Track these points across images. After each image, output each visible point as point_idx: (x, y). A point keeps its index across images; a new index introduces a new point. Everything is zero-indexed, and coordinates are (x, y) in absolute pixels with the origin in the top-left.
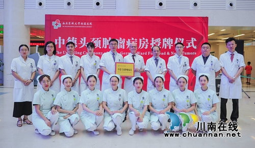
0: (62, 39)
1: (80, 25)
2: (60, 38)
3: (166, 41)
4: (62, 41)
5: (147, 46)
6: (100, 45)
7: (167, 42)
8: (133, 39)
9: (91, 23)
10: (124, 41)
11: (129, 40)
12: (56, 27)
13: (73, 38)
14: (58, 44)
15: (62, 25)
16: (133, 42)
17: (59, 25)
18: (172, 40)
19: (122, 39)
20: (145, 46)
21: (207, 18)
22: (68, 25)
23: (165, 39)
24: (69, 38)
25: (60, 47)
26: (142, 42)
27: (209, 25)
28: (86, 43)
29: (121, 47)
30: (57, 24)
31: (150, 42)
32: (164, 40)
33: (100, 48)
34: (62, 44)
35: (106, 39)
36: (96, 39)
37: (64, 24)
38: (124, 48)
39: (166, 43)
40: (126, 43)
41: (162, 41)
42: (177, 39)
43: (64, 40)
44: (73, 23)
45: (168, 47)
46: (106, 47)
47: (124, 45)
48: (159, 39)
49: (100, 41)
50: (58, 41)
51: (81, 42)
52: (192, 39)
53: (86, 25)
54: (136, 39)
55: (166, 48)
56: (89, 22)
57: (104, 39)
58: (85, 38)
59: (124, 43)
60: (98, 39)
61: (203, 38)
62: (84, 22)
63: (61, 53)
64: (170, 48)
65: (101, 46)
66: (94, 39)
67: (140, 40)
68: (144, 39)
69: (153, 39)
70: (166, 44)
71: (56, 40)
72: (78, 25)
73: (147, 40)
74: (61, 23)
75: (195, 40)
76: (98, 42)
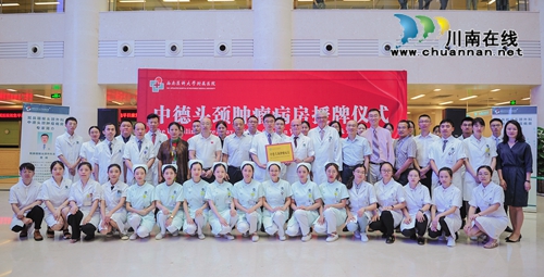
0: (165, 108)
1: (196, 86)
2: (162, 107)
3: (337, 112)
4: (165, 113)
6: (228, 118)
7: (340, 112)
8: (283, 108)
9: (213, 83)
12: (155, 90)
13: (184, 107)
15: (166, 86)
17: (162, 86)
18: (348, 109)
21: (405, 73)
22: (176, 86)
23: (337, 107)
24: (178, 107)
25: (162, 122)
26: (299, 114)
27: (409, 82)
28: (206, 115)
30: (157, 85)
31: (311, 112)
32: (335, 109)
33: (229, 122)
34: (165, 117)
35: (238, 108)
36: (222, 109)
37: (169, 83)
41: (331, 111)
42: (356, 107)
43: (168, 111)
44: (183, 83)
48: (327, 107)
49: (228, 111)
51: (198, 114)
52: (382, 107)
53: (206, 86)
54: (288, 108)
56: (211, 81)
57: (234, 108)
58: (203, 107)
60: (225, 108)
61: (398, 104)
62: (201, 80)
66: (218, 108)
67: (295, 109)
68: (301, 107)
69: (316, 107)
70: (337, 116)
72: (192, 86)
73: (306, 110)
74: (165, 82)
75: (386, 109)
76: (225, 113)
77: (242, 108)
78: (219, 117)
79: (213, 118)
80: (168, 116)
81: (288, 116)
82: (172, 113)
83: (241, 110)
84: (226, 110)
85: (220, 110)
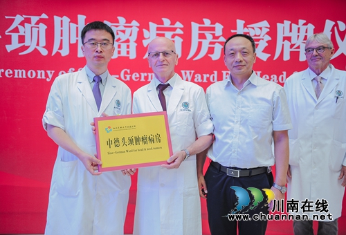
3: (287, 34)
5: (218, 48)
6: (43, 42)
7: (294, 35)
8: (167, 22)
10: (136, 30)
11: (153, 26)
16: (168, 34)
19: (128, 21)
20: (211, 50)
23: (287, 23)
26: (202, 36)
29: (124, 54)
31: (229, 34)
32: (283, 28)
33: (44, 52)
38: (133, 55)
39: (289, 39)
40: (141, 37)
41: (273, 32)
42: (329, 24)
45: (295, 55)
46: (65, 52)
47: (133, 46)
48: (265, 24)
49: (43, 27)
54: (178, 25)
55: (287, 57)
59: (134, 37)
64: (302, 58)
65: (49, 45)
67: (195, 27)
68: (207, 22)
69: (240, 23)
70: (287, 44)
73: (219, 28)
76: (35, 30)
78: (22, 39)
81: (179, 41)
83: (73, 26)
84: (38, 23)
85: (22, 24)
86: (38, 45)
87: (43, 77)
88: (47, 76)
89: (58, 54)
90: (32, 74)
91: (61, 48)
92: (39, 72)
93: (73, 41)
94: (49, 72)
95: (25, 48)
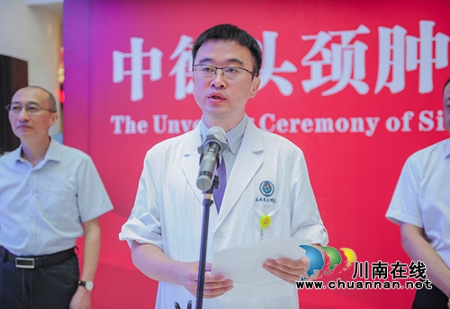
0: (146, 48)
2: (137, 43)
4: (146, 63)
6: (361, 72)
14: (128, 79)
24: (185, 41)
25: (137, 93)
28: (278, 63)
33: (362, 89)
34: (146, 78)
35: (399, 31)
36: (337, 40)
43: (156, 55)
46: (397, 86)
49: (361, 48)
50: (127, 64)
57: (384, 32)
58: (271, 37)
60: (347, 36)
63: (142, 126)
65: (371, 77)
66: (323, 37)
71: (118, 57)
76: (348, 54)
77: (414, 31)
78: (327, 70)
79: (305, 73)
80: (156, 74)
82: (168, 64)
83: (412, 40)
84: (352, 42)
85: (328, 46)
86: (352, 77)
87: (361, 129)
88: (366, 126)
89: (386, 89)
90: (342, 125)
91: (390, 79)
92: (354, 121)
93: (411, 67)
94: (369, 120)
95: (331, 84)
